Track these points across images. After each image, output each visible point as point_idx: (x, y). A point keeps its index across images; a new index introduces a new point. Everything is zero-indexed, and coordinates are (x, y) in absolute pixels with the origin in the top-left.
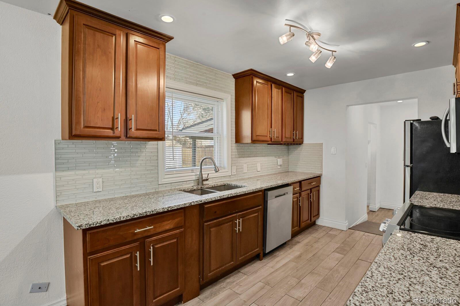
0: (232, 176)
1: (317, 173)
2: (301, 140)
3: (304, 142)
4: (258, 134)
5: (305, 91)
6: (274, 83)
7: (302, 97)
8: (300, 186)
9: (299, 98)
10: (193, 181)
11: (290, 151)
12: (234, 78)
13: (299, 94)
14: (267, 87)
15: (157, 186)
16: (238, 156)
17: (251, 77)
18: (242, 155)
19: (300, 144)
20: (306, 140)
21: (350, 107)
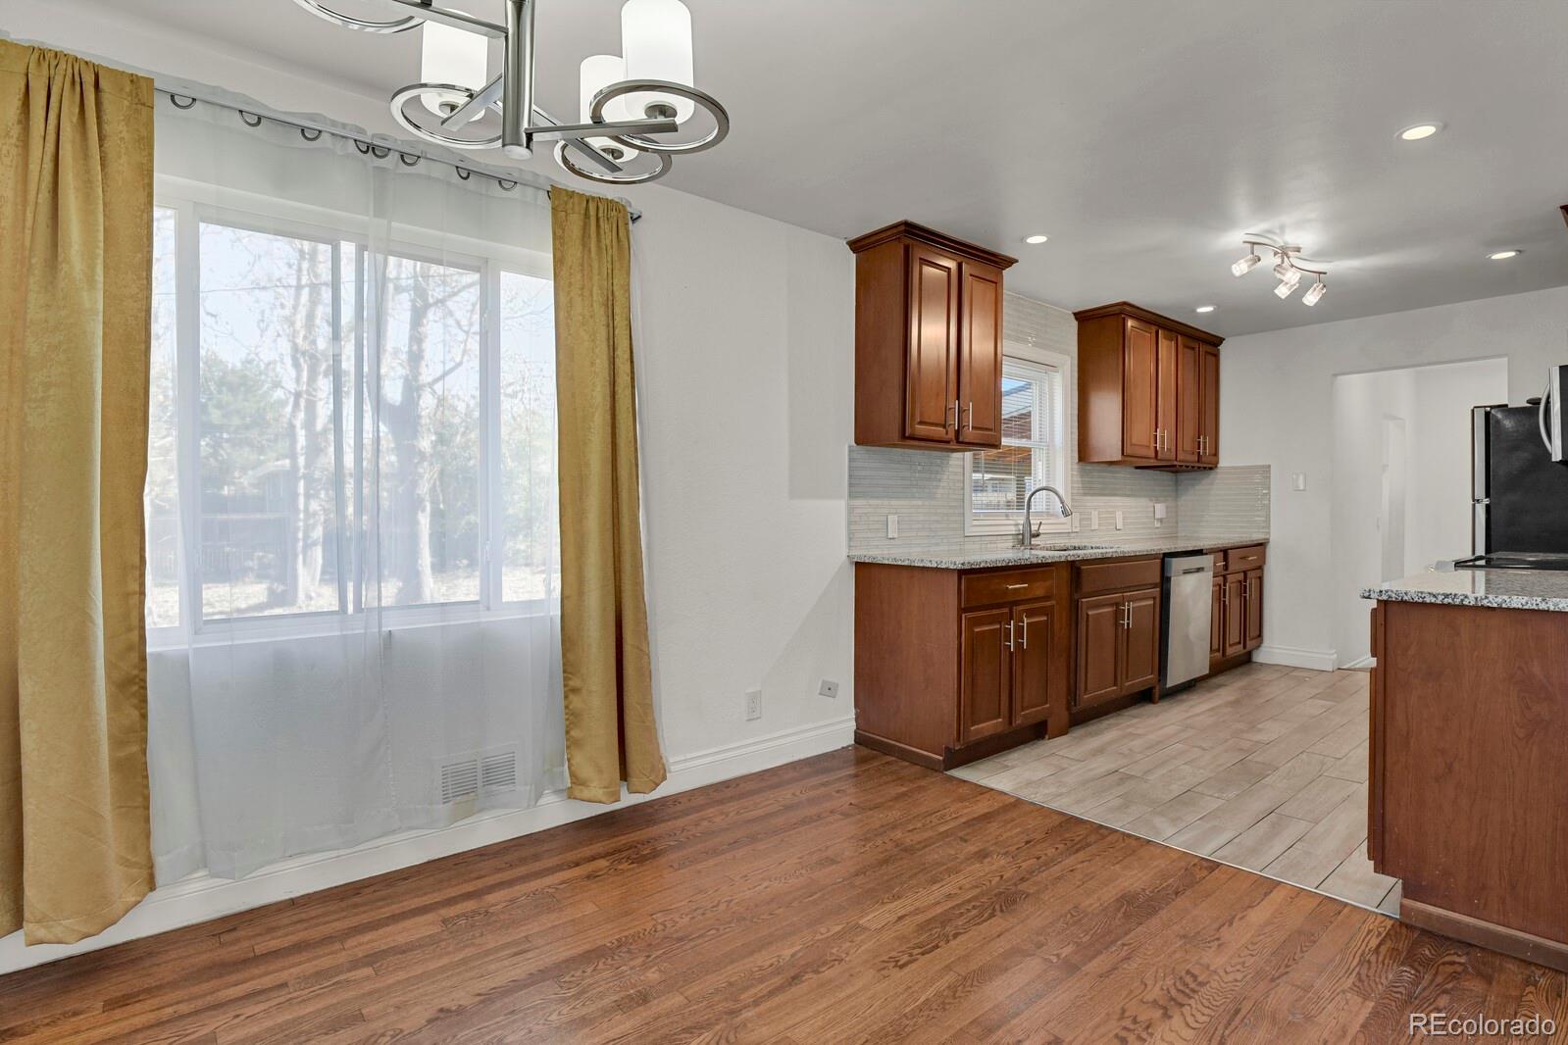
0: (1073, 535)
1: (1257, 536)
2: (1213, 459)
3: (1220, 465)
4: (1134, 441)
5: (1220, 340)
6: (1164, 328)
7: (1216, 356)
8: (1226, 559)
9: (1211, 359)
10: (1011, 537)
11: (1180, 488)
12: (1076, 319)
13: (1210, 349)
14: (1149, 336)
15: (962, 540)
16: (1081, 491)
17: (1121, 320)
18: (1089, 490)
19: (1211, 469)
20: (1225, 461)
21: (1339, 377)
